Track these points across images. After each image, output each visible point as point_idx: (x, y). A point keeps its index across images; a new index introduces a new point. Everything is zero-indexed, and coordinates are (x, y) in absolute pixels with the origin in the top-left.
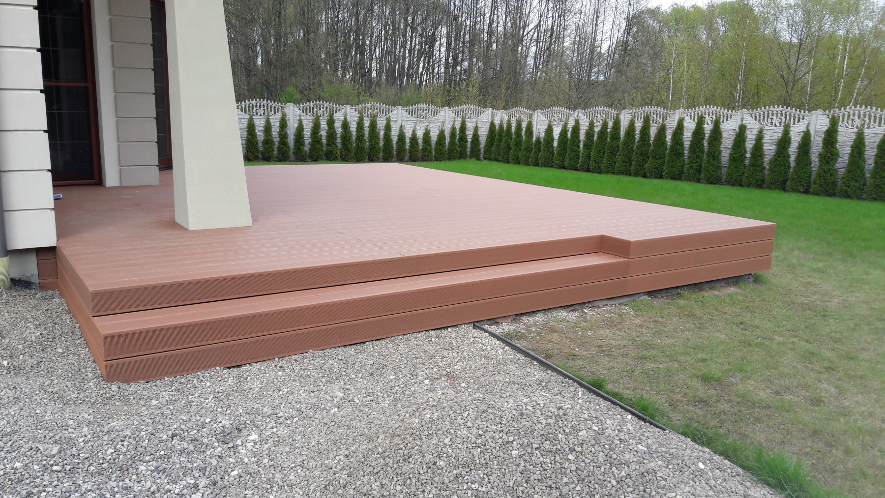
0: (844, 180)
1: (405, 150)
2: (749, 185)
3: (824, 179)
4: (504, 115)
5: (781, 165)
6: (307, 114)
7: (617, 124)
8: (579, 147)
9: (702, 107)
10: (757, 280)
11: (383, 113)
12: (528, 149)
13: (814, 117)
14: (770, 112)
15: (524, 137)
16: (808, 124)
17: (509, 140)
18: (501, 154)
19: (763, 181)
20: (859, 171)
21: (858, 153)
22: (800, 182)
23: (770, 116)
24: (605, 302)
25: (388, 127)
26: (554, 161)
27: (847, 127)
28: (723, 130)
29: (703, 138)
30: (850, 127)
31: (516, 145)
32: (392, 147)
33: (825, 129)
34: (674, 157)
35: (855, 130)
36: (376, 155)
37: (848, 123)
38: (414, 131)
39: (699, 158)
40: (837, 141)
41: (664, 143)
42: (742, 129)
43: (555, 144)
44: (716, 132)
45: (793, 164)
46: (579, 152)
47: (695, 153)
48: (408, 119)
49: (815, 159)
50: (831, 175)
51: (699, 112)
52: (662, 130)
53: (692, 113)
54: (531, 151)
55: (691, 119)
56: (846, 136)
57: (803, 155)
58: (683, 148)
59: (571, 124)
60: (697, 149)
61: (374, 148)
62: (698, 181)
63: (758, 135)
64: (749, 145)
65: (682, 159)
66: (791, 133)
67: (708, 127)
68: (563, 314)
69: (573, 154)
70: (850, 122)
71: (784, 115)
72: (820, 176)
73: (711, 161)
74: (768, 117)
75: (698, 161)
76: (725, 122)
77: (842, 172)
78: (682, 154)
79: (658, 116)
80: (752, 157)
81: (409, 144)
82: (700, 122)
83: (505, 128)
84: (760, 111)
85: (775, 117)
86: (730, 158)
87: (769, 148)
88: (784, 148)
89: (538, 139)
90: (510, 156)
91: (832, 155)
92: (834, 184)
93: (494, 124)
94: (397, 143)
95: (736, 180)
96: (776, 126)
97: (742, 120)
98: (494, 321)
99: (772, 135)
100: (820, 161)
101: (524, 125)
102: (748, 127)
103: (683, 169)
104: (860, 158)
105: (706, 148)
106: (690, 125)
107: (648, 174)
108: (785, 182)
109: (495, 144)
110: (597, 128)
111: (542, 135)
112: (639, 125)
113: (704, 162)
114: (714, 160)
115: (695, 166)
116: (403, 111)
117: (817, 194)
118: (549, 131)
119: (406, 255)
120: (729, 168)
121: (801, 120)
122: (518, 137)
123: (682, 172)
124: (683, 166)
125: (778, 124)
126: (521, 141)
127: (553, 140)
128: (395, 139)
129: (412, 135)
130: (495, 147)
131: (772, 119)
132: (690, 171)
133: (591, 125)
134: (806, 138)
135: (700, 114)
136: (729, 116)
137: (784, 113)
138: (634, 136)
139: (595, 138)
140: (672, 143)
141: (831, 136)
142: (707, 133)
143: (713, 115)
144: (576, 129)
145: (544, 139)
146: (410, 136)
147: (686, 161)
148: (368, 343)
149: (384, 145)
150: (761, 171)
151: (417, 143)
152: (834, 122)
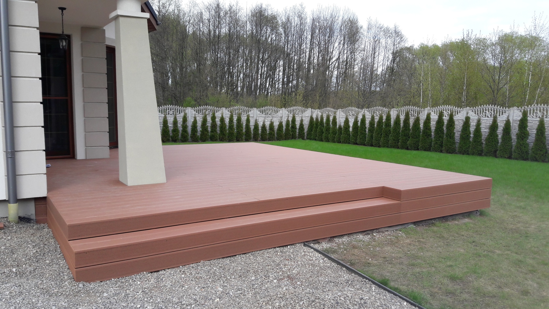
0: (533, 150)
1: (258, 134)
2: (473, 154)
3: (521, 150)
4: (319, 112)
5: (493, 141)
6: (199, 113)
7: (388, 117)
8: (365, 131)
9: (442, 106)
10: (482, 214)
11: (245, 112)
12: (334, 133)
13: (512, 112)
14: (484, 109)
15: (331, 125)
16: (508, 116)
17: (322, 127)
18: (318, 136)
19: (482, 151)
20: (542, 145)
21: (541, 133)
22: (505, 152)
23: (484, 111)
24: (387, 229)
25: (248, 121)
26: (351, 139)
27: (533, 117)
28: (455, 120)
29: (443, 125)
30: (535, 117)
31: (327, 130)
32: (251, 132)
33: (519, 118)
34: (426, 137)
35: (538, 119)
36: (241, 138)
37: (533, 114)
38: (264, 123)
39: (441, 137)
40: (527, 126)
41: (419, 128)
42: (468, 119)
43: (351, 129)
44: (451, 121)
45: (500, 141)
46: (366, 134)
47: (438, 134)
48: (260, 116)
49: (514, 137)
50: (525, 147)
51: (440, 109)
52: (417, 120)
53: (436, 110)
54: (336, 133)
55: (435, 113)
56: (533, 123)
57: (506, 135)
58: (431, 132)
59: (360, 117)
60: (440, 132)
61: (240, 133)
62: (441, 151)
63: (477, 123)
64: (472, 129)
65: (430, 138)
66: (498, 121)
67: (446, 118)
68: (361, 236)
69: (362, 135)
70: (535, 114)
71: (493, 111)
72: (518, 148)
73: (449, 139)
74: (483, 111)
75: (441, 139)
76: (456, 115)
77: (531, 145)
78: (430, 135)
79: (414, 112)
80: (474, 137)
81: (261, 131)
82: (441, 115)
83: (319, 120)
84: (478, 108)
85: (487, 112)
86: (461, 137)
87: (485, 130)
88: (494, 130)
89: (340, 126)
90: (323, 137)
91: (525, 135)
92: (527, 153)
93: (313, 118)
94: (254, 130)
95: (465, 151)
96: (488, 117)
97: (467, 113)
98: (317, 241)
99: (486, 123)
100: (518, 138)
101: (331, 118)
102: (471, 118)
103: (431, 144)
104: (542, 136)
105: (445, 131)
106: (434, 117)
107: (409, 147)
108: (495, 151)
109: (313, 130)
110: (377, 119)
111: (342, 124)
112: (402, 117)
113: (444, 140)
114: (451, 138)
115: (439, 142)
116: (257, 111)
117: (516, 159)
118: (347, 121)
119: (261, 200)
120: (460, 143)
121: (504, 113)
122: (327, 126)
123: (431, 146)
124: (431, 143)
125: (489, 116)
126: (329, 128)
127: (349, 127)
128: (252, 128)
129: (263, 125)
130: (313, 131)
131: (485, 113)
132: (436, 145)
133: (373, 118)
134: (508, 124)
135: (440, 110)
136: (459, 111)
137: (493, 109)
138: (399, 124)
139: (375, 126)
140: (423, 128)
141: (523, 123)
142: (446, 122)
143: (448, 111)
144: (363, 120)
145: (344, 127)
146: (261, 126)
147: (433, 139)
148: (237, 256)
149: (246, 131)
150: (480, 145)
151: (266, 130)
152: (525, 114)
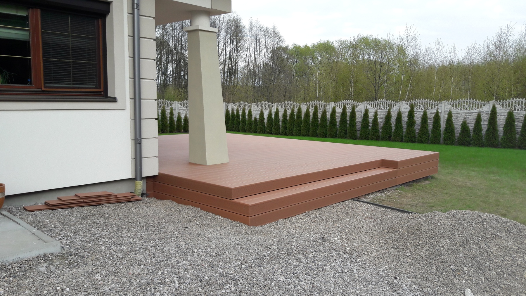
0: (419, 135)
1: (181, 126)
2: (372, 139)
3: (410, 135)
4: (233, 106)
5: (388, 129)
7: (300, 110)
8: (279, 122)
9: (344, 101)
10: (432, 178)
11: (167, 105)
12: (250, 124)
14: (379, 103)
15: (247, 118)
16: (400, 108)
17: (238, 119)
18: (235, 127)
19: (379, 137)
20: (426, 130)
21: (425, 121)
22: (398, 137)
25: (172, 113)
26: (266, 130)
28: (356, 112)
29: (346, 117)
30: (418, 109)
31: (243, 122)
32: (175, 124)
33: (408, 110)
34: (332, 127)
35: (422, 111)
36: (166, 129)
37: (417, 107)
38: (186, 115)
39: (345, 127)
40: (414, 116)
41: (326, 120)
42: (367, 111)
43: (266, 121)
44: (353, 113)
45: (394, 128)
46: (279, 125)
47: (343, 124)
48: (181, 109)
49: (404, 126)
50: (413, 133)
51: (344, 103)
52: (324, 113)
53: (339, 104)
54: (252, 125)
56: (418, 114)
57: (399, 123)
58: (336, 122)
59: (274, 111)
60: (344, 122)
61: (165, 125)
62: (346, 138)
63: (375, 114)
64: (371, 119)
65: (336, 127)
66: (391, 112)
67: (349, 111)
68: (379, 194)
69: (277, 126)
71: (386, 104)
72: (408, 133)
73: (352, 128)
75: (345, 128)
77: (417, 131)
78: (336, 125)
79: (321, 106)
80: (373, 125)
81: (183, 123)
82: (344, 109)
83: (235, 113)
84: (374, 102)
85: (381, 105)
86: (362, 126)
87: (381, 120)
88: (388, 120)
89: (256, 119)
90: (240, 128)
91: (413, 123)
92: (414, 137)
93: (228, 111)
94: (177, 122)
95: (365, 137)
96: (382, 109)
97: (367, 106)
98: (365, 196)
99: (382, 114)
100: (408, 126)
101: (247, 112)
102: (369, 110)
103: (337, 133)
104: (426, 124)
105: (348, 122)
106: (339, 110)
107: (319, 135)
108: (390, 137)
109: (230, 121)
110: (289, 112)
111: (258, 117)
112: (311, 111)
113: (348, 129)
114: (353, 127)
115: (344, 131)
116: (179, 104)
117: (407, 142)
118: (262, 114)
119: (323, 170)
120: (361, 131)
121: (395, 106)
122: (244, 118)
124: (336, 131)
126: (245, 120)
127: (264, 119)
128: (175, 119)
129: (185, 117)
130: (230, 123)
132: (341, 133)
133: (285, 111)
134: (399, 115)
136: (358, 105)
138: (309, 116)
140: (330, 119)
141: (411, 114)
142: (348, 114)
144: (277, 113)
145: (259, 119)
147: (338, 128)
149: (170, 123)
150: (378, 132)
151: (181, 122)
152: (412, 107)
